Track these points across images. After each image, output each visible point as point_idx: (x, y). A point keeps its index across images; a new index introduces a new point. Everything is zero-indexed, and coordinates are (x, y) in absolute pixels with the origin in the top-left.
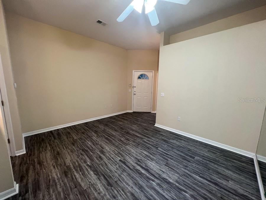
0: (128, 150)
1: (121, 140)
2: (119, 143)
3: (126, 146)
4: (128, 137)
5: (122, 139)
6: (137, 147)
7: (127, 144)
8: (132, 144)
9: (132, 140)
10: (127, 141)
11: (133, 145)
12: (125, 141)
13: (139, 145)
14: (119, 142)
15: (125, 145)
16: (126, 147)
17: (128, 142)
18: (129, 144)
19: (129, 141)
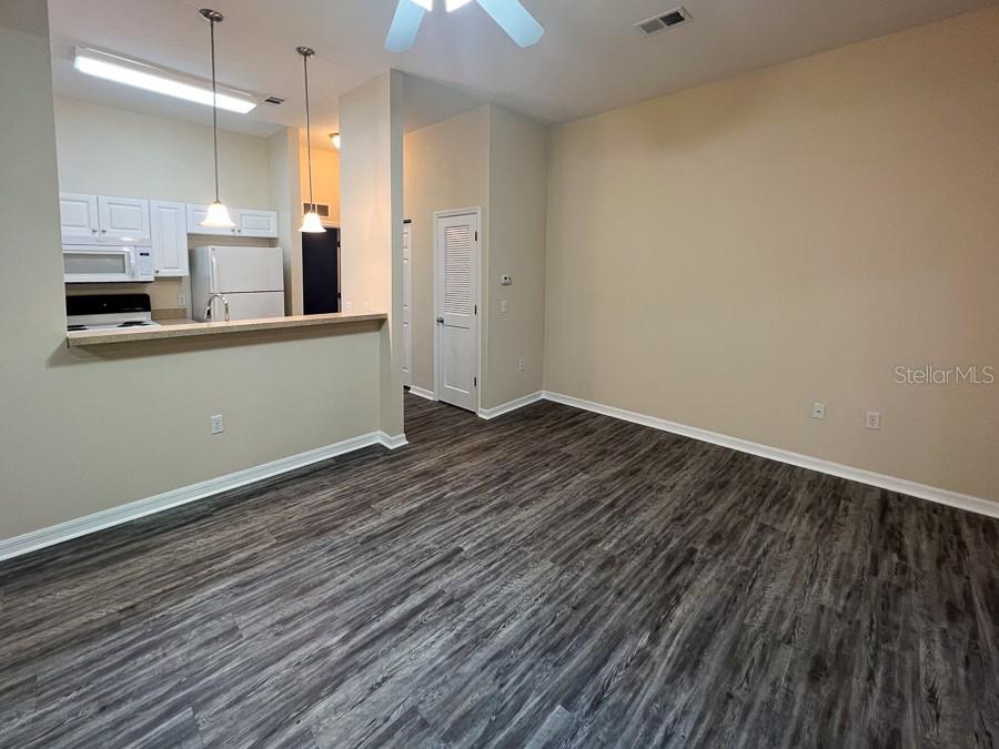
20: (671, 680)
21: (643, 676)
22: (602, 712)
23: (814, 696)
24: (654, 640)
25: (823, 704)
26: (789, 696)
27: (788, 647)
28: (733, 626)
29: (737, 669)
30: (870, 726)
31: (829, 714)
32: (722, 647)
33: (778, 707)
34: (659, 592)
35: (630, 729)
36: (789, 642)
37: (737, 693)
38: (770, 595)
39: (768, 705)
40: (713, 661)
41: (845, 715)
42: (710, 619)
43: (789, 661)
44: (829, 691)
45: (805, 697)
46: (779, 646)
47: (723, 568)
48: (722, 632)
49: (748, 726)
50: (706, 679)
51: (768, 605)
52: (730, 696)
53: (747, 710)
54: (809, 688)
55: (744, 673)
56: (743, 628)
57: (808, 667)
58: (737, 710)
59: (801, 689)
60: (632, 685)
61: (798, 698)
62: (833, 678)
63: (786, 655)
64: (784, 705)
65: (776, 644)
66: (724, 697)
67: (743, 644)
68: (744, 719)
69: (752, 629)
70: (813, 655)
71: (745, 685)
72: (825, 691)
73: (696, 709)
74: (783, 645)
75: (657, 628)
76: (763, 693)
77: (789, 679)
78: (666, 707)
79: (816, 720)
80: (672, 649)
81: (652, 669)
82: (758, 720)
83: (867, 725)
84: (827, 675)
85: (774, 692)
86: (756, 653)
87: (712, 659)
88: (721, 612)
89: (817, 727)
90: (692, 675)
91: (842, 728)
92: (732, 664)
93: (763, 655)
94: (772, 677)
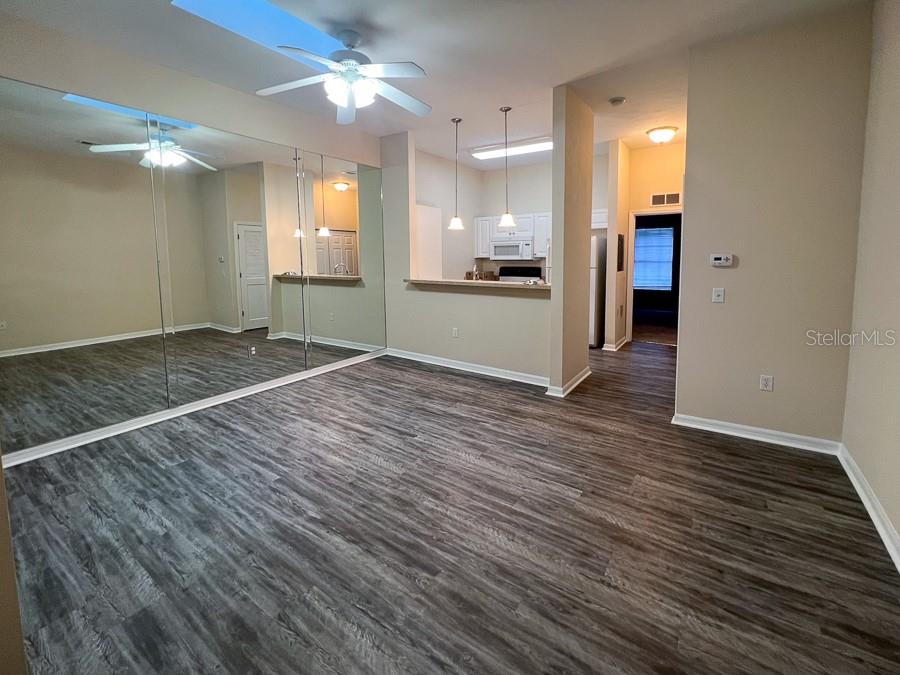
0: (396, 462)
1: (436, 496)
2: (439, 480)
3: (404, 474)
4: (405, 519)
5: (429, 502)
6: (361, 473)
7: (404, 479)
8: (382, 484)
9: (380, 505)
10: (405, 497)
11: (378, 482)
12: (414, 492)
13: (351, 484)
14: (439, 485)
15: (409, 475)
16: (404, 470)
17: (398, 493)
18: (396, 482)
19: (396, 498)
20: (276, 523)
21: (284, 510)
22: (268, 491)
23: (222, 611)
24: (312, 520)
25: (212, 615)
26: (232, 592)
27: (276, 614)
28: (313, 575)
29: (269, 564)
30: (176, 644)
31: (204, 616)
32: (293, 560)
33: (228, 579)
34: (364, 530)
35: (253, 501)
36: (280, 618)
37: (250, 557)
38: (350, 630)
39: (232, 573)
40: (283, 551)
41: (196, 629)
42: (325, 560)
43: (261, 607)
44: (220, 628)
45: (225, 604)
46: (279, 606)
47: (401, 594)
48: (308, 564)
49: (226, 556)
50: (268, 542)
51: (333, 619)
52: (250, 552)
53: (236, 560)
54: (231, 612)
55: (264, 567)
56: (310, 583)
57: (249, 622)
58: (238, 553)
59: (232, 604)
60: (280, 504)
61: (226, 598)
62: (228, 639)
63: (268, 608)
64: (227, 585)
65: (282, 605)
66: (251, 548)
67: (291, 577)
68: (230, 554)
69: (304, 589)
70: (259, 634)
71: (254, 564)
72: (221, 624)
73: (250, 532)
74: (279, 610)
75: (323, 524)
76: (242, 574)
77: (245, 599)
78: (258, 518)
79: (205, 602)
80: (300, 528)
81: (288, 515)
82: (226, 563)
83: (179, 643)
84: (233, 636)
85: (240, 583)
86: (278, 583)
87: (284, 550)
88: (332, 570)
89: (201, 600)
90: (275, 535)
91: (189, 619)
92: (274, 562)
93: (273, 588)
94: (253, 586)
